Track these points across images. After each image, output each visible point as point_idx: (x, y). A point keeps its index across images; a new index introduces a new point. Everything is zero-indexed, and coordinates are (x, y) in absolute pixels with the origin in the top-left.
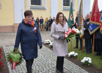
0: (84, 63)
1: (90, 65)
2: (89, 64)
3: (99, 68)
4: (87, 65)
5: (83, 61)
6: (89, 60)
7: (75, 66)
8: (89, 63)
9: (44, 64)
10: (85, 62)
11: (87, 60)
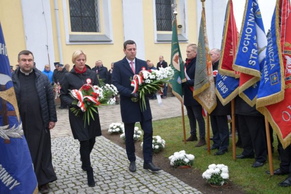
0: (209, 180)
1: (225, 184)
2: (223, 183)
3: (248, 190)
4: (218, 184)
5: (207, 174)
6: (221, 171)
7: (187, 188)
8: (222, 178)
9: (104, 189)
10: (212, 177)
11: (217, 171)
